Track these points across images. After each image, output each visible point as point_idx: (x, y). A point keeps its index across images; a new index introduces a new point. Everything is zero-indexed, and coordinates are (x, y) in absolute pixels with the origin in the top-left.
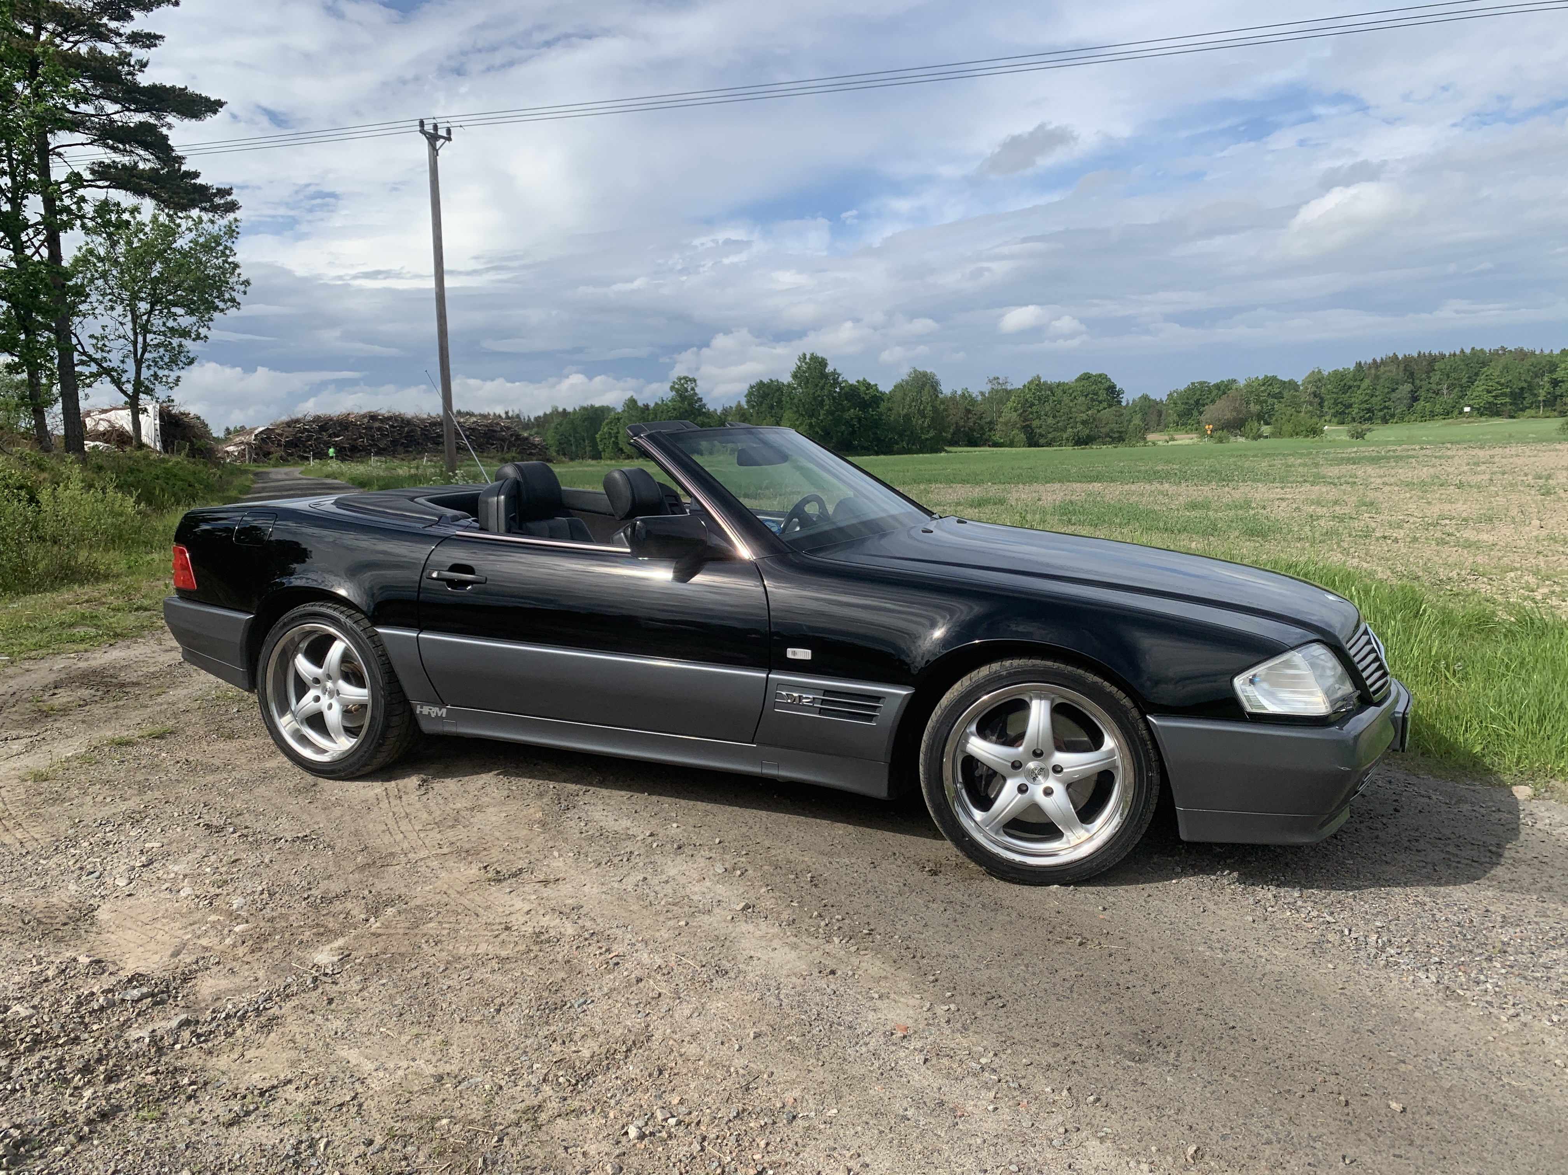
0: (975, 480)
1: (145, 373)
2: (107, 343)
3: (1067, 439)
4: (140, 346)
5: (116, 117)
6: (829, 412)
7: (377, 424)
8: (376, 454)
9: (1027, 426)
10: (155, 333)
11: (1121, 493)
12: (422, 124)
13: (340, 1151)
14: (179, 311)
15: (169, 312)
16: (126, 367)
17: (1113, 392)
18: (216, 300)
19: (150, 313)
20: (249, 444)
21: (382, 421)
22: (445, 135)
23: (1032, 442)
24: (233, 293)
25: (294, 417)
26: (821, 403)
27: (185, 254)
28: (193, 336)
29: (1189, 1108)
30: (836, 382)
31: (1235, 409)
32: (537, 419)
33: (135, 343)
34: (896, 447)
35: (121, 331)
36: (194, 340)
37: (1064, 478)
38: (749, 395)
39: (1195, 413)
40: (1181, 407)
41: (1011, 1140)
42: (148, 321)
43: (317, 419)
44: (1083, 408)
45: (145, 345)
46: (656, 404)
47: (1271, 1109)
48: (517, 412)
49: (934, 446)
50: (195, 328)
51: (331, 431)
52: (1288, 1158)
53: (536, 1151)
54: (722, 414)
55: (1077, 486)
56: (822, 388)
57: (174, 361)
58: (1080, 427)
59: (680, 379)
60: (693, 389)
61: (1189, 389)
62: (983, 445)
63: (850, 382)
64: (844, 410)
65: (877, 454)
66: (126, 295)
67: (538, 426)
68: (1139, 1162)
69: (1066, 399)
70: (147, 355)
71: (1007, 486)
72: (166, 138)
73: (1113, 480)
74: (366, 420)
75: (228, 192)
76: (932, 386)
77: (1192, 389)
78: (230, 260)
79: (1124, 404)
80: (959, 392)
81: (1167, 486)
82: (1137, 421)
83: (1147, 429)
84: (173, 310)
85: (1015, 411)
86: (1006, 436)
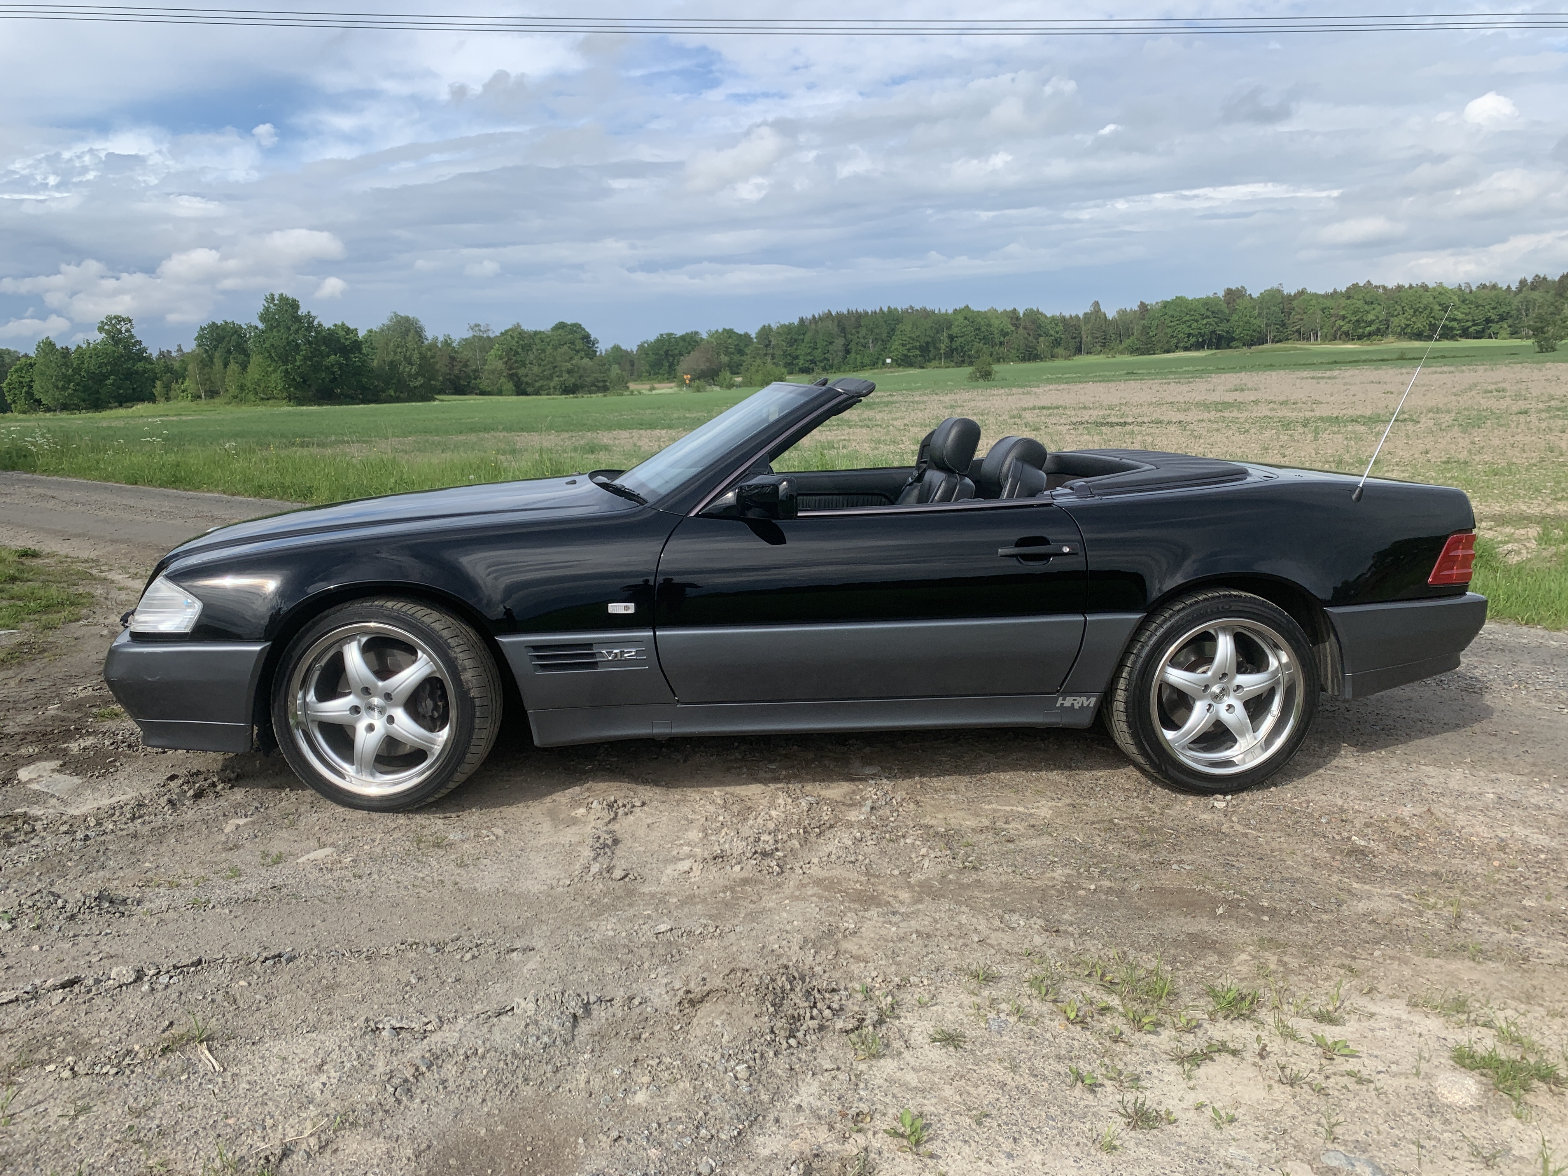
3: (555, 388)
6: (305, 358)
9: (513, 375)
17: (588, 342)
23: (520, 390)
26: (296, 349)
30: (311, 327)
31: (708, 360)
34: (383, 396)
38: (201, 338)
40: (652, 358)
46: (79, 347)
49: (425, 394)
56: (296, 332)
58: (566, 376)
59: (110, 319)
60: (128, 330)
61: (658, 340)
62: (471, 393)
63: (327, 326)
64: (323, 356)
76: (417, 332)
77: (661, 340)
79: (599, 353)
80: (442, 339)
82: (615, 369)
83: (627, 377)
85: (501, 358)
86: (493, 384)
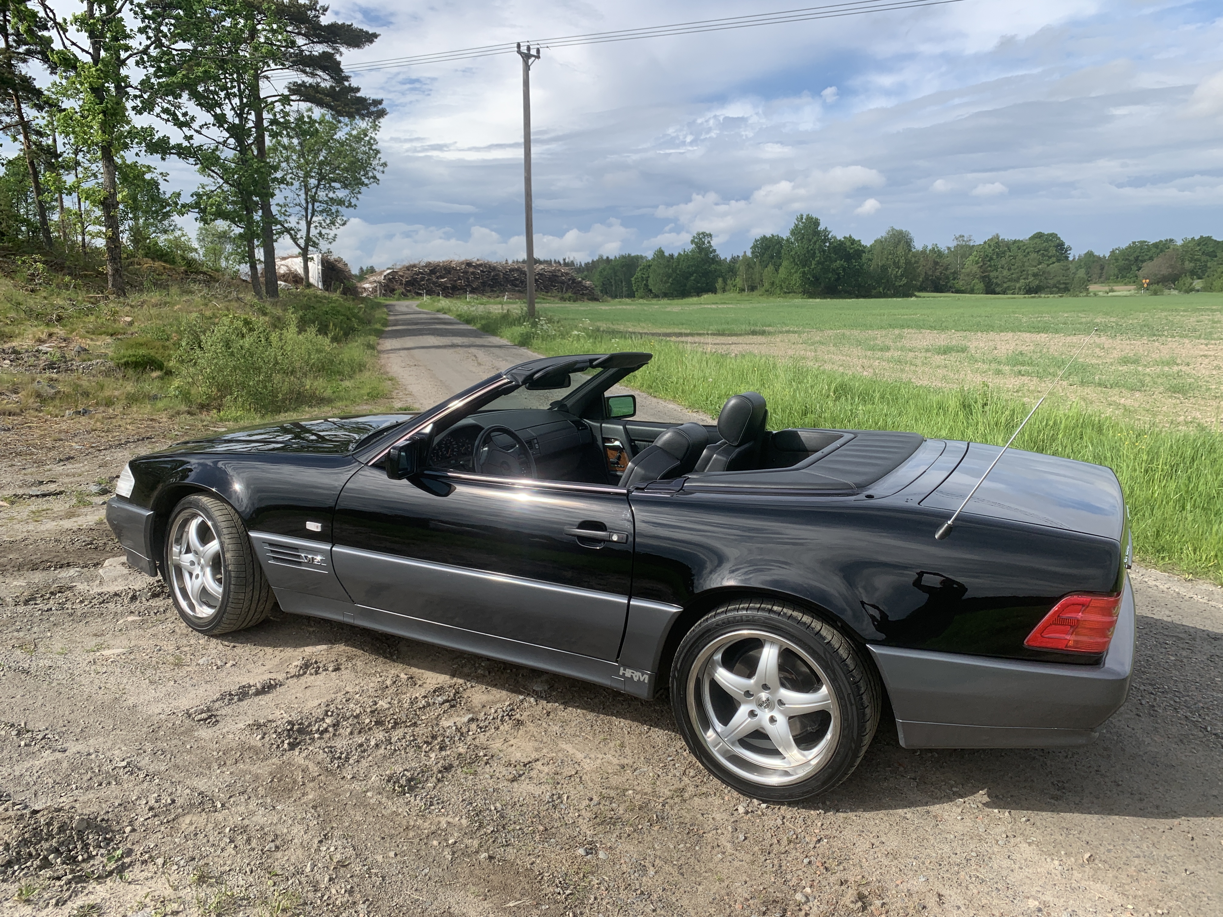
0: (940, 326)
1: (314, 232)
2: (288, 209)
3: (1020, 289)
4: (310, 211)
5: (304, 48)
6: (819, 263)
7: (471, 270)
8: (471, 292)
9: (985, 277)
10: (320, 202)
11: (1064, 345)
12: (519, 46)
13: (575, 802)
14: (336, 185)
15: (330, 186)
16: (300, 227)
17: (1062, 249)
18: (363, 178)
19: (317, 187)
20: (380, 282)
21: (475, 267)
22: (535, 54)
23: (990, 289)
24: (375, 172)
25: (412, 263)
26: (813, 256)
27: (342, 144)
28: (346, 204)
29: (1087, 831)
30: (826, 239)
31: (1171, 266)
32: (587, 264)
33: (306, 209)
34: (874, 292)
35: (297, 201)
36: (347, 207)
37: (1016, 328)
38: (754, 247)
39: (1134, 268)
40: (1121, 263)
41: (972, 838)
42: (316, 193)
43: (428, 265)
44: (1034, 264)
45: (314, 211)
46: (679, 254)
47: (1141, 837)
48: (572, 259)
49: (905, 292)
50: (348, 198)
51: (438, 274)
52: (1149, 866)
53: (685, 814)
54: (731, 261)
55: (1026, 336)
56: (815, 243)
57: (333, 223)
58: (1031, 279)
59: (699, 234)
60: (709, 242)
61: (1130, 247)
62: (948, 291)
63: (838, 238)
64: (832, 261)
65: (857, 297)
66: (301, 174)
67: (588, 270)
68: (1053, 860)
69: (1020, 256)
70: (314, 219)
71: (968, 333)
72: (339, 63)
73: (1057, 331)
74: (463, 266)
75: (380, 102)
76: (907, 242)
77: (1133, 248)
78: (374, 147)
79: (1071, 259)
80: (930, 247)
81: (1103, 339)
82: (1081, 273)
83: (1089, 280)
84: (333, 184)
85: (977, 263)
86: (968, 284)
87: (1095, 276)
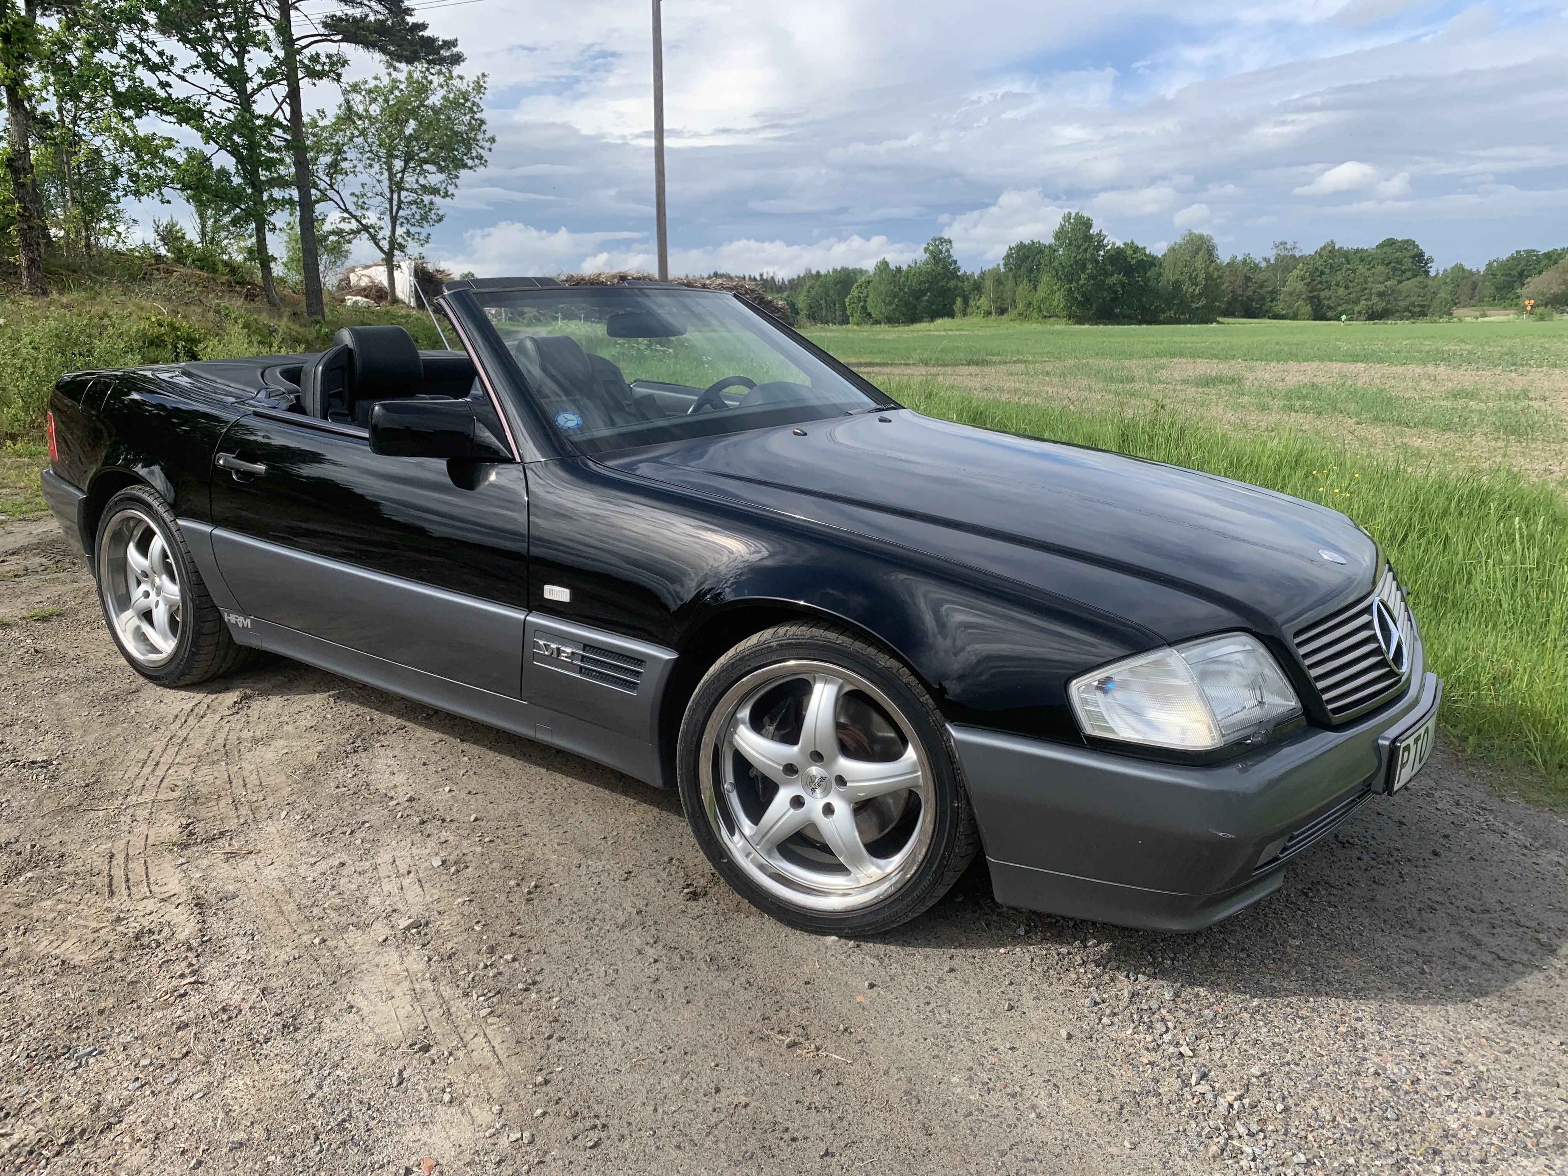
0: (1227, 355)
1: (400, 231)
2: (366, 201)
3: (1359, 313)
4: (395, 203)
6: (1090, 277)
9: (1313, 297)
10: (407, 190)
14: (430, 168)
15: (422, 169)
16: (382, 224)
17: (1421, 261)
18: (465, 158)
19: (404, 170)
23: (1319, 315)
24: (480, 150)
26: (1084, 268)
27: (436, 111)
28: (442, 193)
30: (1101, 246)
32: (791, 281)
33: (391, 200)
34: (1162, 317)
35: (378, 189)
36: (443, 197)
38: (1008, 257)
39: (1516, 286)
40: (1501, 278)
42: (402, 178)
44: (1381, 279)
45: (400, 202)
46: (910, 267)
48: (771, 274)
49: (1205, 317)
50: (444, 185)
54: (980, 277)
56: (1086, 250)
57: (424, 218)
58: (1375, 299)
59: (935, 240)
60: (948, 251)
61: (1513, 258)
62: (1263, 317)
63: (1117, 245)
64: (1107, 274)
65: (1140, 323)
66: (383, 152)
69: (1363, 267)
70: (401, 213)
71: (1257, 363)
73: (1382, 361)
75: (453, 44)
76: (1208, 250)
77: (1516, 259)
78: (477, 117)
79: (1432, 273)
80: (1240, 258)
81: (1442, 369)
82: (1445, 294)
83: (1455, 304)
84: (426, 167)
85: (1302, 280)
86: (1289, 307)
87: (1463, 297)
